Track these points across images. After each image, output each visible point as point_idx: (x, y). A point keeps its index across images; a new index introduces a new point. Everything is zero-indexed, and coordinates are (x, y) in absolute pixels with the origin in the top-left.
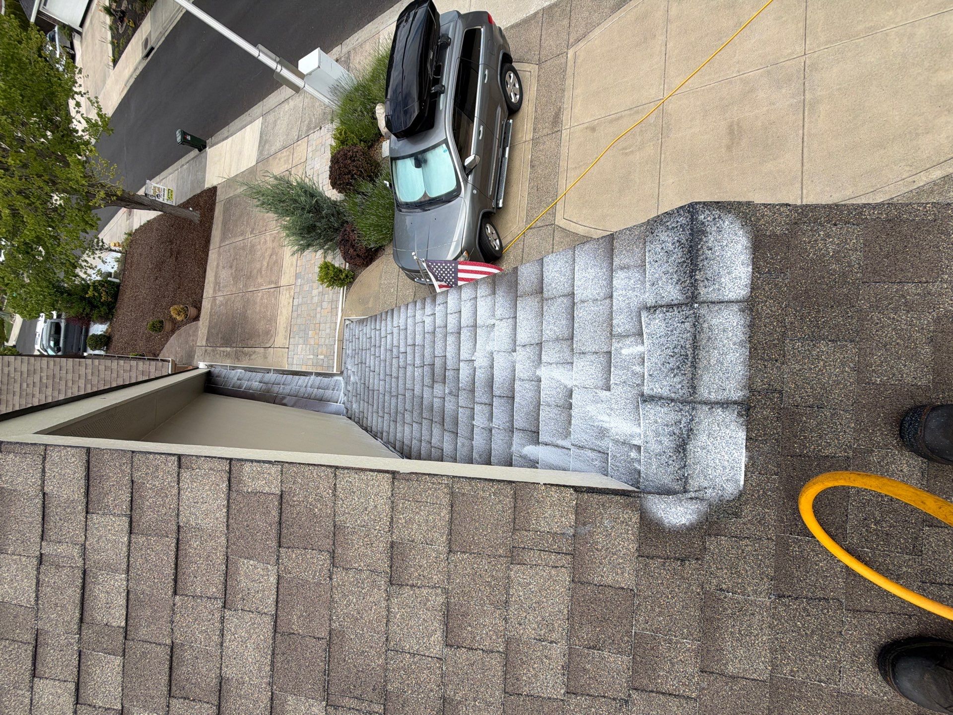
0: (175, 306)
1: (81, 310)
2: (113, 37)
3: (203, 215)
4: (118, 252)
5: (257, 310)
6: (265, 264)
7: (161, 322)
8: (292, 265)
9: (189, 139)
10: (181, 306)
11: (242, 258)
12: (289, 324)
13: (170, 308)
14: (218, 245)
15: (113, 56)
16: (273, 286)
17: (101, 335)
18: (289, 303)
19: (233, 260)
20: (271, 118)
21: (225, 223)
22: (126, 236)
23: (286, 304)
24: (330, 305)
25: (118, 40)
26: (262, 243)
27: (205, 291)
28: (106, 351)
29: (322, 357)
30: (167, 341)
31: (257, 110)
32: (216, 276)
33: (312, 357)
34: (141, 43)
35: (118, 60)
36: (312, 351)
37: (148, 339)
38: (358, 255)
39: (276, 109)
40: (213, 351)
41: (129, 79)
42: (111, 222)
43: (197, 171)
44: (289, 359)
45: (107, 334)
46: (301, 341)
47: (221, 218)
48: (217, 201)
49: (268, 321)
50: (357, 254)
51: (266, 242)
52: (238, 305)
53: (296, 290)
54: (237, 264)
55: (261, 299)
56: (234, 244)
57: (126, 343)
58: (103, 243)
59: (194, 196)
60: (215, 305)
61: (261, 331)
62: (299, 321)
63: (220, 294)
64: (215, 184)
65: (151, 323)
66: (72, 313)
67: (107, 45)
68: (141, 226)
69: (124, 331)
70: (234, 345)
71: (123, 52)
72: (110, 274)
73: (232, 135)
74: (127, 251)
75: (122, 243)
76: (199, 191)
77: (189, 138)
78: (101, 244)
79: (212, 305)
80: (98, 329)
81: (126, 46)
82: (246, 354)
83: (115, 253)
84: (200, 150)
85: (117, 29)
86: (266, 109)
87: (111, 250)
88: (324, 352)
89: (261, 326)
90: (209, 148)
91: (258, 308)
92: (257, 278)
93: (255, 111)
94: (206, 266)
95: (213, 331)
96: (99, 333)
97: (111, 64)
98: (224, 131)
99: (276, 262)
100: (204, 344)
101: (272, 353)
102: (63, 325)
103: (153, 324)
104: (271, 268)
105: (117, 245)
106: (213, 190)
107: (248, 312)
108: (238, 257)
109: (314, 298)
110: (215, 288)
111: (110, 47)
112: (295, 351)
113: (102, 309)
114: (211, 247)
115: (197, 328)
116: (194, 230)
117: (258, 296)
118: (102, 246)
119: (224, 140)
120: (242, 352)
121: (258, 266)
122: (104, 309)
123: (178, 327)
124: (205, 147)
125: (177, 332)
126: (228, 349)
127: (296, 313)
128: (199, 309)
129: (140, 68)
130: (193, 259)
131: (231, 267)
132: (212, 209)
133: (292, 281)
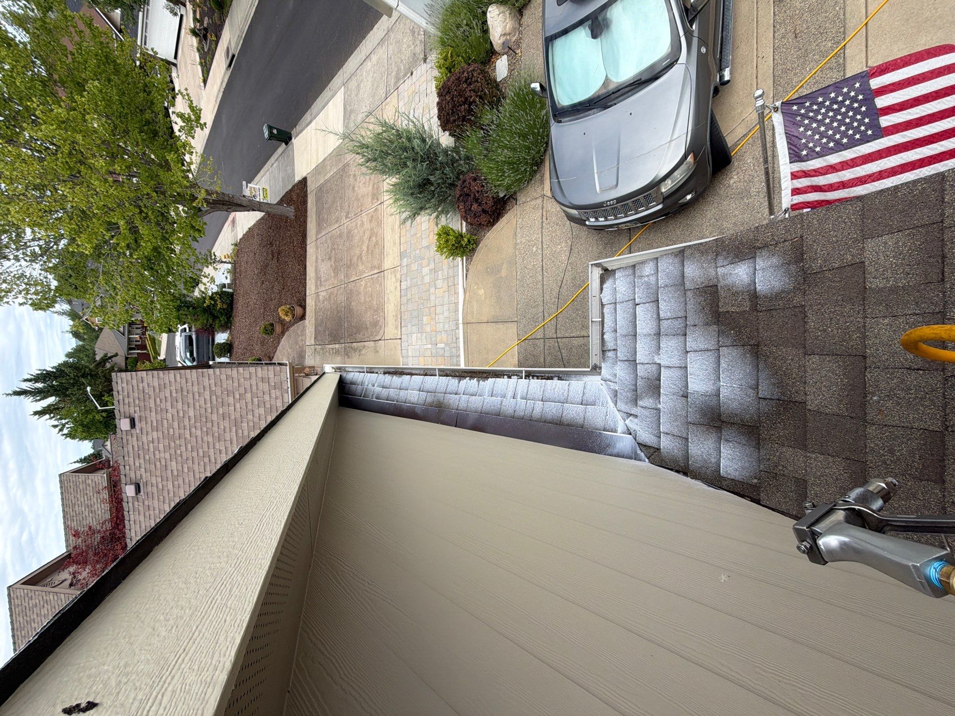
0: (283, 307)
1: (205, 322)
2: (200, 58)
3: (297, 210)
4: (228, 263)
5: (362, 301)
6: (365, 248)
7: (272, 325)
8: (395, 244)
9: (276, 133)
10: (288, 306)
11: (341, 247)
12: (398, 312)
13: (277, 310)
14: (314, 239)
15: (203, 76)
16: (376, 271)
17: (224, 343)
18: (396, 288)
19: (331, 251)
20: (353, 84)
21: (319, 214)
22: (233, 247)
23: (392, 288)
24: (446, 282)
25: (205, 59)
26: (358, 226)
27: (307, 288)
28: (230, 357)
29: (442, 345)
30: (279, 343)
31: (337, 80)
32: (317, 271)
33: (429, 346)
34: (223, 54)
35: (207, 78)
36: (429, 340)
37: (263, 343)
38: (484, 211)
39: (358, 71)
40: (322, 349)
41: (218, 94)
42: (220, 236)
43: (287, 166)
44: (403, 351)
45: (229, 342)
46: (415, 329)
47: (314, 209)
48: (309, 192)
49: (375, 311)
50: (483, 209)
51: (363, 224)
52: (342, 298)
53: (402, 271)
54: (336, 254)
55: (365, 288)
56: (330, 234)
57: (244, 348)
58: (215, 256)
59: (287, 192)
60: (319, 301)
61: (368, 323)
62: (410, 307)
63: (323, 289)
64: (304, 175)
65: (263, 327)
66: (199, 325)
67: (197, 67)
68: (244, 235)
69: (242, 337)
70: (342, 341)
71: (210, 69)
72: (224, 286)
73: (315, 118)
74: (235, 261)
75: (231, 254)
76: (290, 187)
77: (275, 131)
78: (213, 257)
79: (315, 302)
80: (221, 338)
81: (212, 62)
82: (355, 350)
83: (225, 264)
84: (287, 144)
85: (203, 48)
86: (347, 76)
87: (222, 262)
88: (445, 339)
89: (368, 318)
90: (295, 139)
91: (363, 298)
92: (357, 265)
93: (336, 82)
94: (306, 262)
95: (320, 328)
96: (223, 341)
97: (202, 84)
98: (307, 116)
99: (377, 243)
100: (313, 342)
101: (383, 345)
102: (194, 337)
103: (265, 327)
104: (372, 253)
105: (227, 257)
106: (304, 181)
107: (353, 304)
108: (335, 246)
109: (425, 277)
110: (316, 283)
111: (199, 67)
112: (409, 341)
113: (222, 319)
114: (308, 242)
115: (304, 327)
116: (291, 226)
117: (361, 285)
118: (215, 259)
119: (307, 125)
120: (352, 348)
121: (358, 252)
122: (223, 319)
123: (288, 328)
124: (290, 139)
125: (287, 333)
126: (337, 346)
127: (405, 298)
128: (304, 307)
129: (226, 80)
130: (293, 258)
131: (330, 259)
132: (305, 202)
133: (397, 263)
